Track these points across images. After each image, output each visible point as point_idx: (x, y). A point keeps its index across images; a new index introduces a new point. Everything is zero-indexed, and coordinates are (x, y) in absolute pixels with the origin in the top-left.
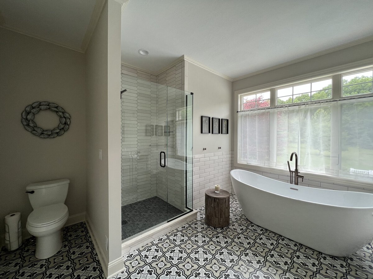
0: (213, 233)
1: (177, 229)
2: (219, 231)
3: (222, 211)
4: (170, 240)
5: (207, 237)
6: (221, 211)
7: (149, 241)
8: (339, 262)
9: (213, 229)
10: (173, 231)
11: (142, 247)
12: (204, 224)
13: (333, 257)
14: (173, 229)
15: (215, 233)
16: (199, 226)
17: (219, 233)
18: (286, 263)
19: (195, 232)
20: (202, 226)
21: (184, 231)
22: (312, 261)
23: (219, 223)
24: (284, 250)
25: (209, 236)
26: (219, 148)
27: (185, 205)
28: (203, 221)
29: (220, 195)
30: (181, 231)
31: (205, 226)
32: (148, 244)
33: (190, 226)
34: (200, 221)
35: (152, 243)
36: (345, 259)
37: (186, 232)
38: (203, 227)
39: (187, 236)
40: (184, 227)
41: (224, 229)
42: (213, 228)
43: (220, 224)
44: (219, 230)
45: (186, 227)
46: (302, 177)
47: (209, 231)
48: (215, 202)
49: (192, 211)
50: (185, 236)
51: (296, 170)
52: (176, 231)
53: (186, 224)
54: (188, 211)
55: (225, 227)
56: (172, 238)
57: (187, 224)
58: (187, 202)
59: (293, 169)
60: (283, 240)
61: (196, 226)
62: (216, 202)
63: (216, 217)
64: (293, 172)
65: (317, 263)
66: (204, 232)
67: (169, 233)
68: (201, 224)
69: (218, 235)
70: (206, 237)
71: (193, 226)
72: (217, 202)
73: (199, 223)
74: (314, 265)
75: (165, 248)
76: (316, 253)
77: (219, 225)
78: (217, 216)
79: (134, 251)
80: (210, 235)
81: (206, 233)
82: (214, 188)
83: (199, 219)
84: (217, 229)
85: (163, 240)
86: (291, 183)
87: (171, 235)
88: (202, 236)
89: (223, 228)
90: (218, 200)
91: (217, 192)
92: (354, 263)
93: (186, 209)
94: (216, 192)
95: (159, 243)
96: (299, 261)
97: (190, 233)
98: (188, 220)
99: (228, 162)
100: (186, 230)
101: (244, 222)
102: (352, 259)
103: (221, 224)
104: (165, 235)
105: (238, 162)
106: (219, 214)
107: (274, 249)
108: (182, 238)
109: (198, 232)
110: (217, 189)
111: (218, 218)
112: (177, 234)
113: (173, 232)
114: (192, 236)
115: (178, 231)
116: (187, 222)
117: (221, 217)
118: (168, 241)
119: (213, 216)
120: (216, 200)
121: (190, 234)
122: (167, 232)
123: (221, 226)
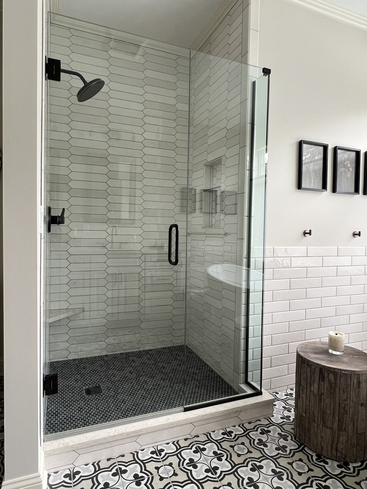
0: (310, 470)
1: (208, 435)
2: (334, 470)
3: (346, 412)
4: (181, 460)
5: (287, 479)
6: (342, 411)
7: (127, 449)
9: (315, 458)
10: (198, 436)
11: (108, 460)
12: (289, 438)
14: (199, 431)
15: (318, 472)
16: (274, 440)
17: (331, 478)
19: (256, 454)
20: (282, 442)
21: (226, 445)
23: (334, 446)
25: (296, 477)
27: (242, 376)
28: (288, 428)
29: (343, 362)
30: (218, 443)
31: (291, 445)
32: (123, 456)
33: (246, 432)
34: (280, 426)
35: (134, 455)
37: (230, 449)
38: (284, 447)
39: (229, 459)
40: (231, 432)
41: (351, 466)
42: (314, 455)
43: (337, 449)
44: (332, 467)
45: (233, 435)
47: (301, 463)
48: (323, 380)
49: (259, 393)
50: (224, 458)
52: (204, 438)
53: (237, 427)
54: (249, 391)
55: (356, 462)
56: (187, 454)
57: (242, 426)
58: (250, 368)
61: (264, 438)
62: (326, 380)
63: (327, 427)
66: (283, 462)
67: (186, 440)
68: (279, 434)
69: (325, 481)
70: (285, 477)
71: (255, 435)
72: (329, 380)
73: (275, 431)
75: (170, 465)
77: (334, 453)
78: (329, 424)
79: (86, 465)
80: (300, 474)
81: (289, 467)
82: (327, 340)
83: (277, 418)
84: (327, 463)
85: (163, 454)
87: (189, 447)
88: (273, 471)
89: (346, 465)
90: (332, 377)
91: (334, 352)
93: (244, 387)
94: (330, 351)
95: (150, 460)
97: (240, 453)
98: (245, 417)
100: (232, 444)
103: (339, 448)
104: (173, 443)
106: (333, 417)
108: (215, 463)
109: (265, 457)
110: (334, 343)
111: (331, 428)
112: (205, 447)
113: (196, 439)
114: (244, 464)
115: (210, 440)
116: (239, 422)
117: (340, 429)
118: (174, 460)
119: (314, 421)
120: (326, 375)
121: (239, 455)
122: (180, 435)
123: (339, 454)
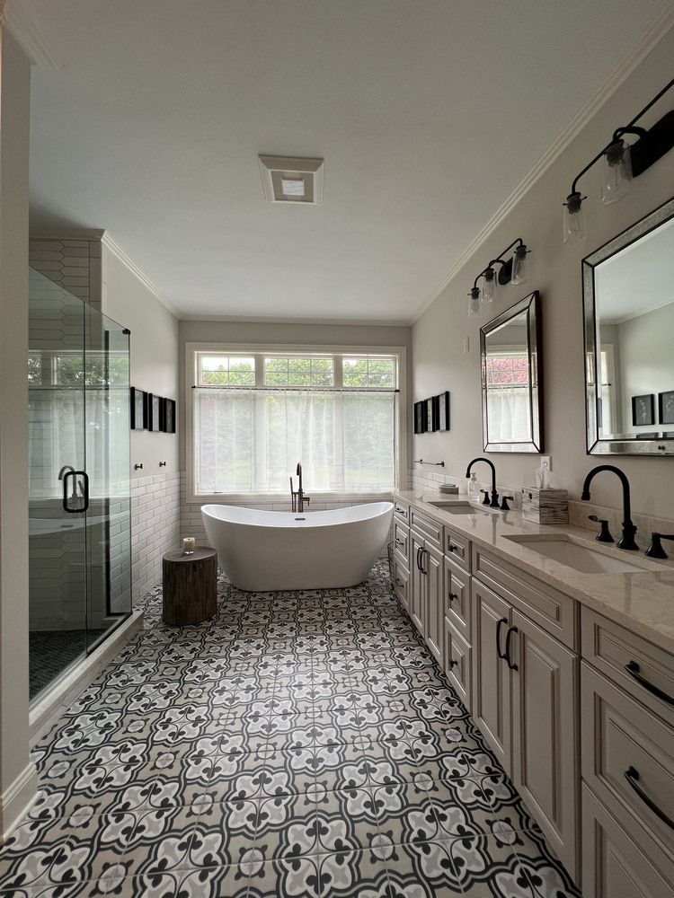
8: (361, 589)
13: (355, 587)
18: (319, 615)
22: (340, 599)
24: (310, 603)
26: (161, 464)
36: (362, 584)
46: (308, 499)
51: (300, 490)
59: (296, 490)
60: (302, 594)
64: (295, 494)
65: (345, 599)
74: (343, 602)
76: (339, 591)
86: (294, 511)
92: (370, 584)
96: (330, 606)
99: (176, 496)
101: (239, 597)
102: (368, 582)
105: (196, 494)
107: (299, 608)
